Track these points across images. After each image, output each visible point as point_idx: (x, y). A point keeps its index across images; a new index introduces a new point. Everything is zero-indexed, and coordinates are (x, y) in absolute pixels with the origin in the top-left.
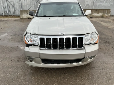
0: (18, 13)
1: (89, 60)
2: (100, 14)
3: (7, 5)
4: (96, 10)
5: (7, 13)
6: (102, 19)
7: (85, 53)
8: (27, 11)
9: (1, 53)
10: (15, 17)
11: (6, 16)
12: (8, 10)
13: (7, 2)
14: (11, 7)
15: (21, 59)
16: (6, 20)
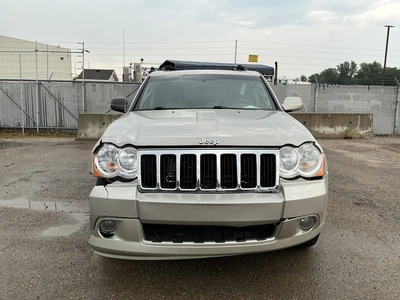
0: (70, 122)
1: (300, 233)
2: (340, 130)
3: (39, 98)
4: (325, 116)
5: (34, 123)
6: (345, 142)
7: (284, 202)
8: (102, 116)
9: (5, 228)
10: (58, 136)
11: (30, 131)
12: (40, 113)
13: (39, 90)
14: (51, 104)
15: (74, 246)
16: (28, 144)
